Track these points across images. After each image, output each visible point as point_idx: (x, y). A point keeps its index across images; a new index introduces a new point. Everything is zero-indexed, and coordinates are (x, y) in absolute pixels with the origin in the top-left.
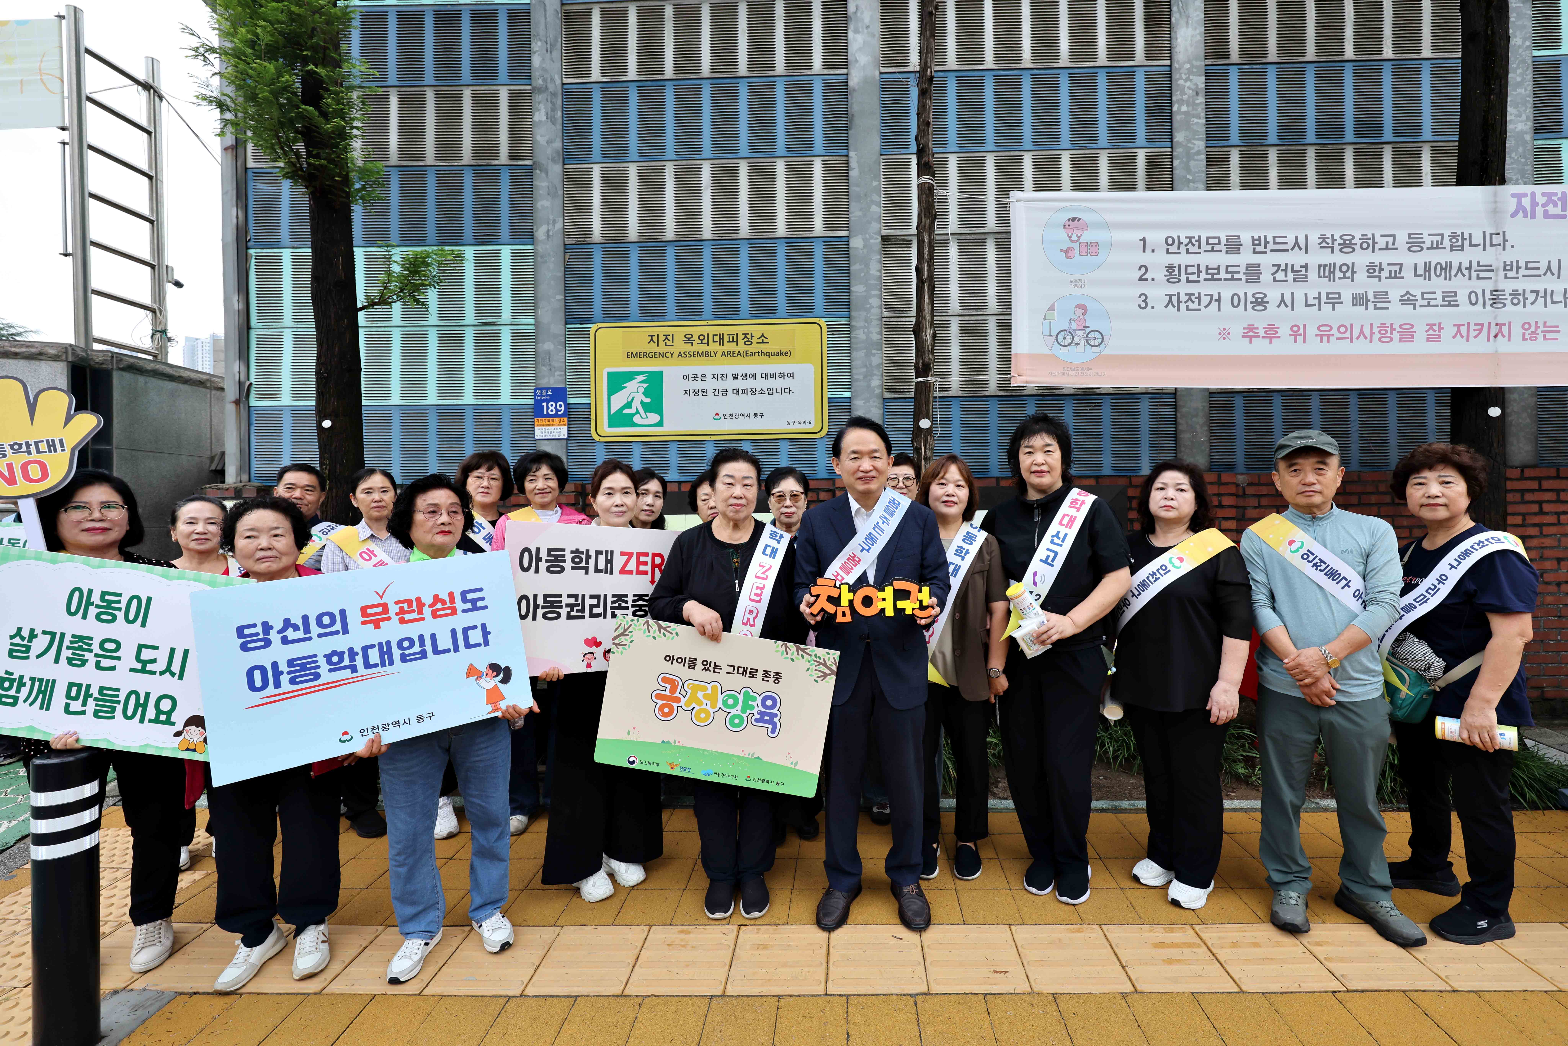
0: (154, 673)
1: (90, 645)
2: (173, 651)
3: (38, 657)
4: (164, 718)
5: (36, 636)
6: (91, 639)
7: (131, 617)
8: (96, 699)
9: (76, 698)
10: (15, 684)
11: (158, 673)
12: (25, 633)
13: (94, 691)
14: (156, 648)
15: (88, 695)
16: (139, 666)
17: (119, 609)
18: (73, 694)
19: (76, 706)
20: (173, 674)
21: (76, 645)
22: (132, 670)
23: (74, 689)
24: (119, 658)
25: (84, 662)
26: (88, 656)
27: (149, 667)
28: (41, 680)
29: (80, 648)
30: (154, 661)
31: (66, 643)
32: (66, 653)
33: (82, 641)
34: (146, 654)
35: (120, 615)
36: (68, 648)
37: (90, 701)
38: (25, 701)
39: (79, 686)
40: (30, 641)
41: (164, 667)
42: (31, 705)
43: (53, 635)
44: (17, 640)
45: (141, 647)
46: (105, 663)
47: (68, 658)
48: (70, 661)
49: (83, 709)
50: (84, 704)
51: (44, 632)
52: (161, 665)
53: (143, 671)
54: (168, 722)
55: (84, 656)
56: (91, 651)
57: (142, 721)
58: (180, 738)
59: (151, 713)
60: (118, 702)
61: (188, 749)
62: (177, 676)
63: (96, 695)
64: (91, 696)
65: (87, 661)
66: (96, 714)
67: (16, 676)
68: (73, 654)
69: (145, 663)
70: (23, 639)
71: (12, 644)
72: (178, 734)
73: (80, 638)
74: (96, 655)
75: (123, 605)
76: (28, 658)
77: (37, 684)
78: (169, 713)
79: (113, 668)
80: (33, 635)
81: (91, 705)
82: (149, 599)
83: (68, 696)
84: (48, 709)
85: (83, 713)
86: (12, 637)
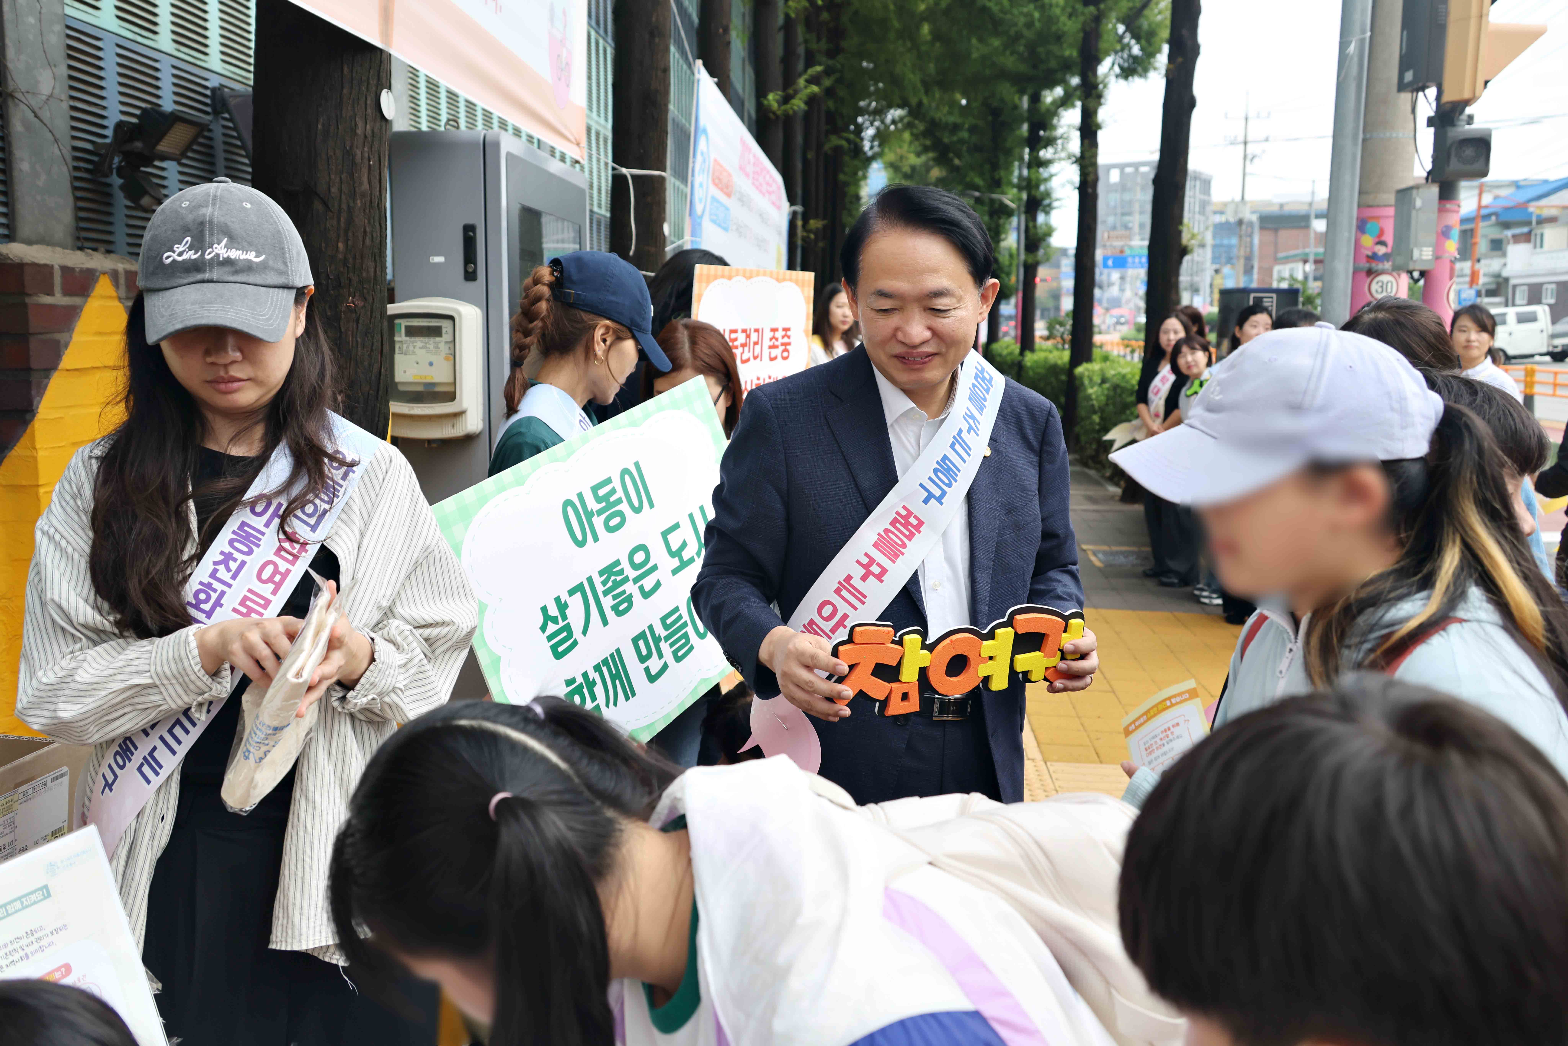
1: (621, 572)
2: (691, 516)
3: (585, 632)
5: (566, 606)
6: (618, 562)
7: (635, 503)
8: (666, 640)
9: (649, 655)
10: (585, 690)
12: (553, 611)
14: (677, 525)
15: (657, 641)
16: (676, 562)
17: (619, 501)
18: (644, 651)
19: (655, 664)
21: (610, 584)
22: (673, 572)
23: (642, 644)
24: (655, 567)
25: (630, 601)
26: (628, 588)
27: (685, 555)
28: (605, 662)
29: (617, 584)
30: (684, 543)
31: (600, 589)
32: (608, 602)
33: (612, 574)
34: (673, 541)
35: (624, 508)
36: (605, 593)
37: (664, 646)
38: (607, 705)
39: (644, 636)
40: (564, 618)
41: (696, 545)
42: (615, 704)
43: (581, 589)
44: (552, 628)
45: (665, 534)
46: (647, 584)
47: (612, 608)
48: (616, 610)
49: (663, 663)
50: (661, 656)
51: (571, 592)
52: (693, 543)
53: (683, 564)
55: (624, 592)
56: (626, 579)
60: (686, 624)
63: (664, 633)
64: (659, 638)
65: (631, 595)
67: (580, 680)
68: (615, 597)
69: (678, 553)
70: (555, 620)
71: (550, 638)
73: (609, 571)
74: (636, 581)
75: (620, 493)
76: (575, 643)
77: (605, 669)
79: (658, 585)
80: (562, 607)
81: (666, 650)
82: (637, 465)
83: (641, 658)
84: (634, 694)
85: (667, 668)
86: (543, 628)
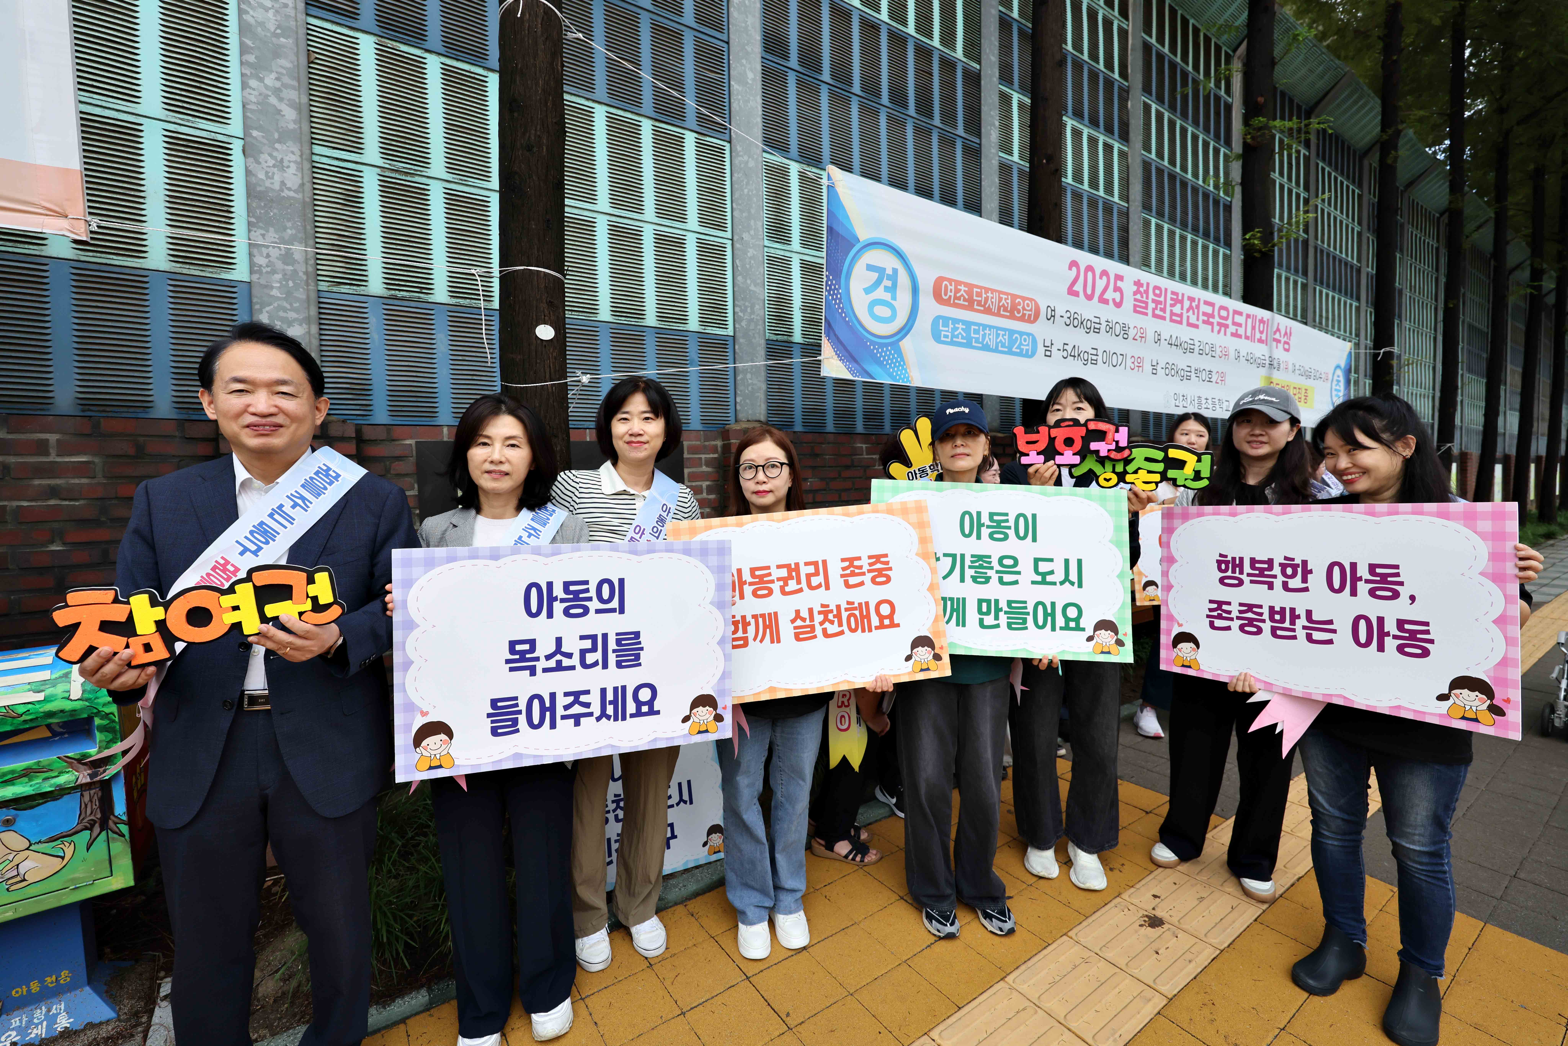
0: (1054, 584)
1: (990, 563)
2: (1067, 561)
3: (945, 578)
4: (1073, 625)
6: (990, 557)
7: (1022, 534)
8: (1006, 613)
9: (988, 613)
11: (1058, 584)
13: (1003, 605)
14: (1051, 560)
15: (998, 610)
16: (1039, 578)
17: (1009, 528)
18: (984, 609)
19: (989, 620)
20: (1072, 584)
21: (977, 564)
22: (1033, 583)
23: (984, 605)
24: (1019, 573)
25: (988, 580)
26: (990, 573)
27: (1049, 578)
28: (952, 599)
29: (981, 567)
30: (1052, 572)
31: (968, 563)
32: (969, 573)
33: (981, 560)
34: (1043, 567)
35: (1011, 533)
36: (970, 567)
37: (1001, 614)
39: (988, 602)
41: (1062, 578)
42: (948, 622)
43: (954, 556)
45: (1037, 561)
46: (1007, 578)
47: (972, 577)
48: (974, 579)
49: (996, 622)
50: (997, 618)
51: (945, 555)
52: (1059, 576)
53: (1044, 582)
54: (1078, 628)
55: (986, 573)
56: (992, 568)
57: (1053, 629)
58: (1093, 643)
59: (1060, 621)
60: (1028, 614)
61: (1102, 652)
62: (1076, 585)
63: (1005, 608)
64: (1001, 610)
65: (990, 577)
66: (1009, 626)
68: (976, 572)
69: (1044, 575)
72: (1090, 639)
73: (980, 558)
74: (997, 572)
75: (1011, 523)
77: (950, 602)
78: (1077, 620)
79: (1016, 582)
81: (1003, 618)
82: (1034, 516)
83: (980, 611)
84: (964, 626)
85: (998, 626)
